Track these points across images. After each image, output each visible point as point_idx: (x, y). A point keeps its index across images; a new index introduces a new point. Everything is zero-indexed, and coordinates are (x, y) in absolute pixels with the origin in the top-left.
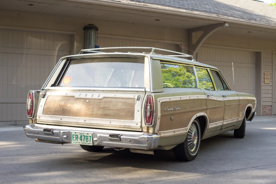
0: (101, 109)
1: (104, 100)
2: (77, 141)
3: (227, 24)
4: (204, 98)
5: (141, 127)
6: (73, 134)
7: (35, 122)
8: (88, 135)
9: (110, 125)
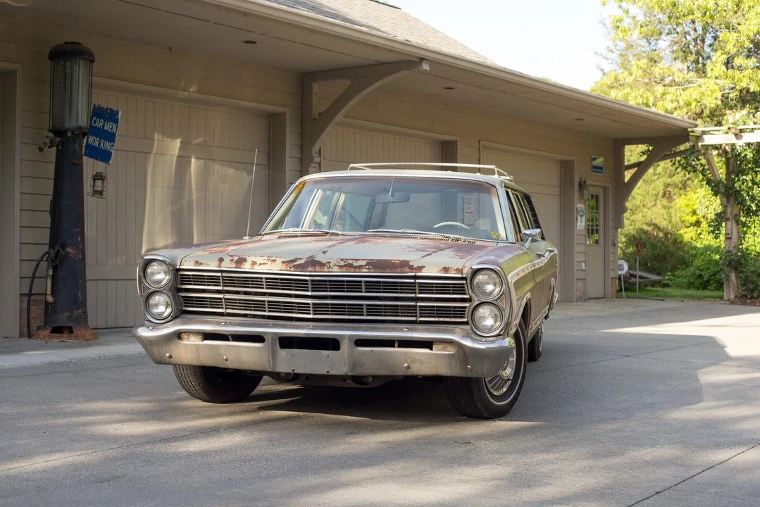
3: (426, 63)
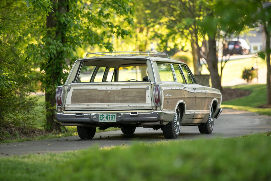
0: (120, 96)
1: (122, 90)
2: (103, 120)
4: (182, 89)
5: (152, 107)
6: (100, 115)
7: (63, 110)
8: (113, 115)
9: (129, 107)
